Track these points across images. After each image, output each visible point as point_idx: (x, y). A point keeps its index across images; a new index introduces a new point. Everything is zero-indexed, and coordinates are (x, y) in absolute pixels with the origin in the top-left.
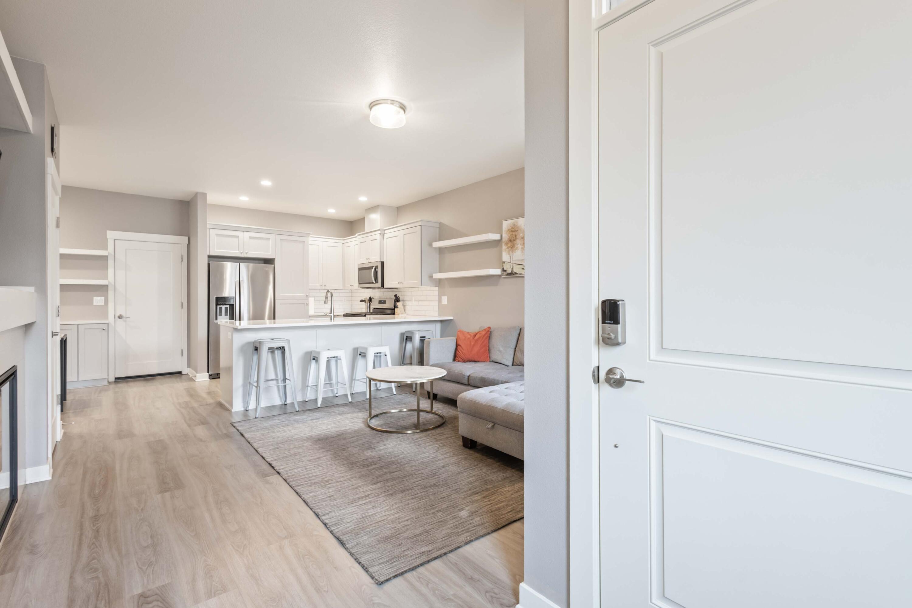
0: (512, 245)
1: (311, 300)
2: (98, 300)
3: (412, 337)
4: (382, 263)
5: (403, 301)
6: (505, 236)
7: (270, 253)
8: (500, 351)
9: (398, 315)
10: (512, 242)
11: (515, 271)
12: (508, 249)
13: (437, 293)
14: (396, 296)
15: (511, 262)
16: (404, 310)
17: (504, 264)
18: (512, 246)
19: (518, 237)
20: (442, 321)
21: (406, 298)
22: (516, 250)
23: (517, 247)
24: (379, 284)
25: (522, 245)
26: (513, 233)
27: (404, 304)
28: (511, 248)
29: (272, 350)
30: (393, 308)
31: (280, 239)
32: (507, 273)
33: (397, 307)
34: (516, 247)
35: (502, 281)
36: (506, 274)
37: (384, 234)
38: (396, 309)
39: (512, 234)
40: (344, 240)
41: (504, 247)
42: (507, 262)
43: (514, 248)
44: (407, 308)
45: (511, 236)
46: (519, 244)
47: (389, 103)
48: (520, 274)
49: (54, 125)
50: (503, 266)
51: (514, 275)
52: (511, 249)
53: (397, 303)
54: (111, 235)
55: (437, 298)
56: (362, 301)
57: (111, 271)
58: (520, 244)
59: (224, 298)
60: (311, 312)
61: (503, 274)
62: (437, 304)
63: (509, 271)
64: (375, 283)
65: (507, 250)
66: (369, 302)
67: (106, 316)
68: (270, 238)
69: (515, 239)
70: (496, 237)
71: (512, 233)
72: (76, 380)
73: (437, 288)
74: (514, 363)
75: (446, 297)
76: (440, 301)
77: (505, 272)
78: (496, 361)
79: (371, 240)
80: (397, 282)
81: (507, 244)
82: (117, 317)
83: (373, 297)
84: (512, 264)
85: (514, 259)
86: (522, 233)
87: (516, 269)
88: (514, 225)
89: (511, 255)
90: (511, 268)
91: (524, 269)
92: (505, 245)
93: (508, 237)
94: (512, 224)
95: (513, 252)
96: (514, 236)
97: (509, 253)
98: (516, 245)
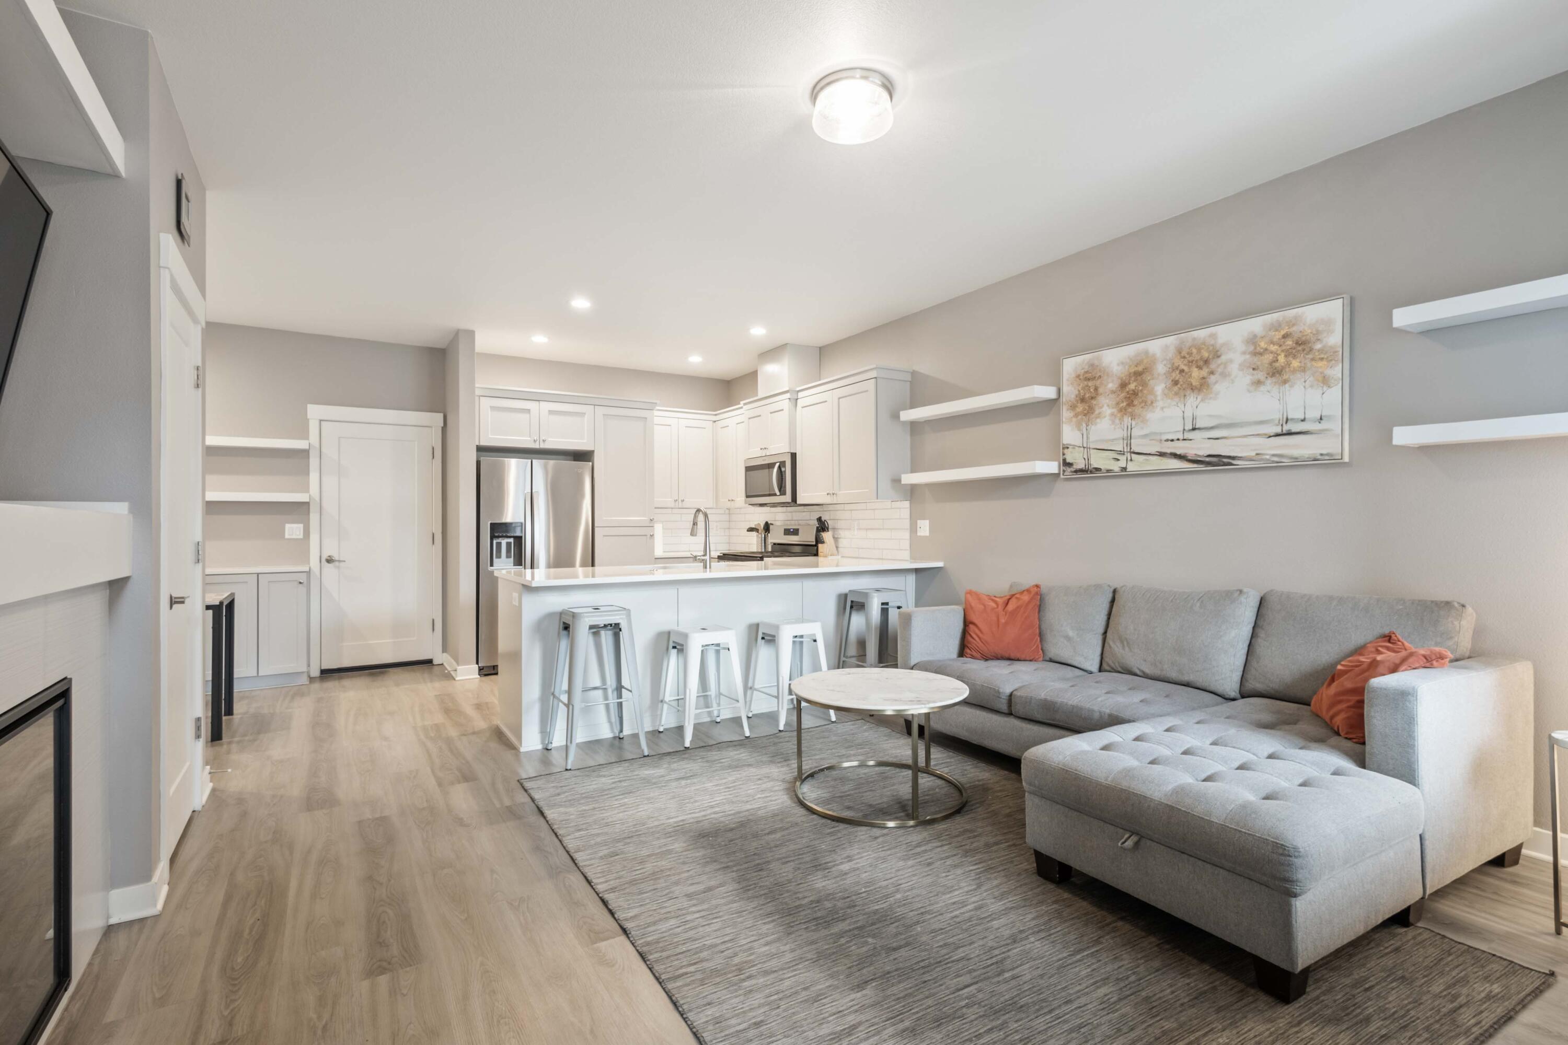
0: (1087, 408)
1: (658, 529)
2: (293, 530)
3: (864, 603)
4: (794, 456)
5: (834, 529)
6: (1070, 391)
7: (585, 441)
8: (1068, 638)
9: (825, 556)
10: (1086, 403)
11: (1095, 463)
12: (1077, 417)
13: (906, 513)
14: (819, 519)
15: (1085, 446)
16: (837, 547)
17: (1066, 451)
18: (1085, 412)
19: (1101, 390)
20: (917, 571)
21: (840, 524)
22: (1097, 418)
23: (1100, 413)
24: (788, 498)
25: (1113, 408)
26: (1090, 383)
27: (836, 536)
28: (1085, 415)
29: (595, 630)
30: (814, 543)
31: (604, 415)
32: (1073, 470)
33: (823, 542)
34: (1097, 412)
35: (1060, 486)
36: (1072, 472)
37: (797, 399)
38: (820, 545)
39: (1087, 386)
40: (716, 415)
41: (1066, 414)
42: (1075, 446)
43: (1093, 416)
44: (843, 543)
45: (1083, 388)
46: (1105, 405)
47: (858, 76)
48: (1108, 471)
49: (182, 174)
50: (1064, 454)
51: (1091, 472)
52: (1084, 417)
53: (822, 534)
54: (315, 412)
55: (907, 523)
56: (751, 530)
57: (314, 477)
58: (1108, 406)
59: (505, 524)
60: (659, 552)
61: (1064, 471)
62: (907, 535)
63: (1081, 465)
64: (780, 495)
65: (1074, 419)
66: (764, 532)
67: (306, 558)
68: (585, 414)
69: (1093, 395)
70: (1049, 392)
71: (1086, 383)
72: (256, 675)
73: (907, 504)
74: (1105, 666)
75: (927, 522)
76: (913, 529)
77: (1070, 467)
78: (1059, 659)
79: (771, 413)
80: (826, 493)
81: (1073, 407)
82: (323, 560)
83: (772, 522)
84: (1085, 449)
85: (1092, 438)
86: (1113, 382)
87: (1099, 461)
88: (1092, 365)
89: (1084, 430)
90: (1084, 459)
91: (1118, 460)
92: (1068, 410)
93: (1077, 392)
94: (1089, 362)
95: (1090, 423)
96: (1092, 390)
97: (1079, 426)
98: (1096, 408)
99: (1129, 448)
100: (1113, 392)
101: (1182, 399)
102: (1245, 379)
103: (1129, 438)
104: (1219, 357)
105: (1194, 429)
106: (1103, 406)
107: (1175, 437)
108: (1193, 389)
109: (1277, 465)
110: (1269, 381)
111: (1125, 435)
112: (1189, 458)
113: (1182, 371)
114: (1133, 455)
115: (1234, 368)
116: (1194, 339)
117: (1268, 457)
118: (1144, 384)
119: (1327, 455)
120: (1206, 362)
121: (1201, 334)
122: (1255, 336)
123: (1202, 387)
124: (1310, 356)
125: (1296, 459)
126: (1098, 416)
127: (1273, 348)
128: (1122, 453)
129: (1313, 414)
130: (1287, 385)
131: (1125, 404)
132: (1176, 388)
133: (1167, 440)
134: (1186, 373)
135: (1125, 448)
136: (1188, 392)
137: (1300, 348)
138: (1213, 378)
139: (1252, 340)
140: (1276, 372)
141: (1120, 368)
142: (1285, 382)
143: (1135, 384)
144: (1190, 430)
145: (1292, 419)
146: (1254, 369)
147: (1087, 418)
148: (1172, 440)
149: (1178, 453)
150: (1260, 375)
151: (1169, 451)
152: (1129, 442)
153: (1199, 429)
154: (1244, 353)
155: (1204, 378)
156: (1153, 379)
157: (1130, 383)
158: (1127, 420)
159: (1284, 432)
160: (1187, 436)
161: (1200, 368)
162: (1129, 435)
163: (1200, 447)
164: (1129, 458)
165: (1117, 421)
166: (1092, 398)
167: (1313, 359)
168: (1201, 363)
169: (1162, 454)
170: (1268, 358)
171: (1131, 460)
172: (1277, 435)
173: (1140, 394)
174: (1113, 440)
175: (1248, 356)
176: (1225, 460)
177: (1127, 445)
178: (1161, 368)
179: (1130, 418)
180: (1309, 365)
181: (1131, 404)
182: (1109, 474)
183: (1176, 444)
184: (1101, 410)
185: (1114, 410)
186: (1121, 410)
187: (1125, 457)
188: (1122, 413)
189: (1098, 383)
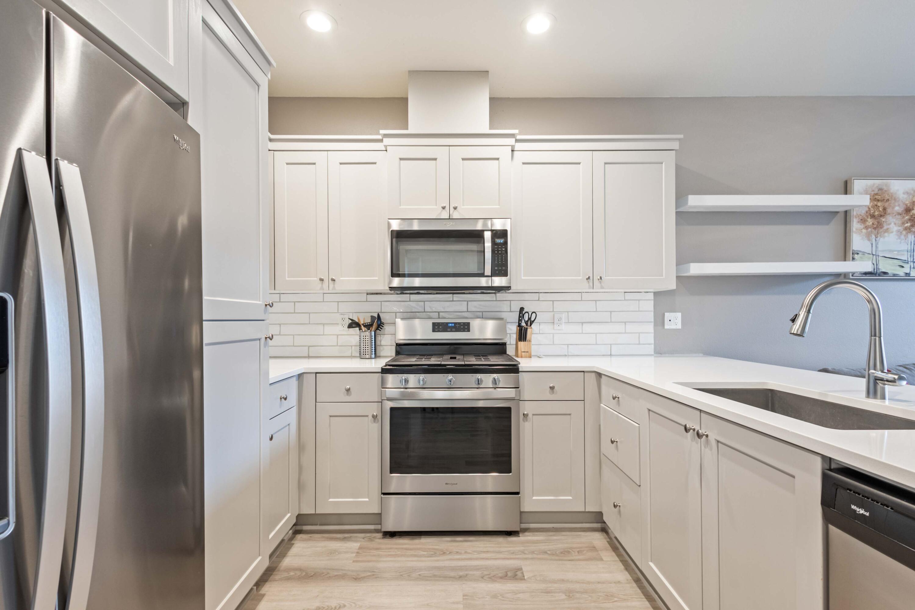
0: (876, 223)
10: (876, 219)
11: (882, 268)
12: (867, 229)
15: (874, 253)
17: (855, 256)
19: (889, 211)
22: (885, 232)
25: (899, 226)
26: (879, 204)
28: (875, 228)
34: (885, 227)
39: (877, 205)
41: (855, 225)
42: (864, 253)
43: (881, 230)
45: (873, 207)
46: (893, 224)
48: (894, 275)
50: (853, 259)
51: (879, 275)
52: (873, 230)
55: (651, 316)
58: (895, 224)
62: (650, 328)
65: (864, 231)
69: (883, 214)
71: (876, 203)
73: (652, 296)
76: (659, 321)
79: (456, 159)
81: (863, 221)
84: (875, 256)
85: (880, 247)
86: (899, 205)
87: (885, 266)
88: (880, 189)
89: (874, 240)
90: (874, 264)
91: (903, 267)
92: (858, 222)
93: (868, 209)
94: (877, 187)
95: (879, 236)
96: (881, 209)
97: (868, 237)
98: (885, 225)
99: (912, 258)
100: (900, 214)
103: (912, 251)
106: (891, 224)
111: (909, 249)
126: (887, 231)
128: (906, 262)
131: (909, 224)
135: (909, 258)
141: (905, 196)
147: (877, 231)
152: (912, 254)
157: (913, 209)
162: (912, 249)
164: (912, 266)
165: (903, 237)
166: (881, 216)
171: (913, 268)
174: (898, 251)
177: (911, 256)
179: (913, 236)
181: (913, 225)
182: (895, 278)
184: (888, 227)
185: (900, 228)
186: (906, 229)
187: (908, 266)
188: (906, 231)
189: (886, 205)
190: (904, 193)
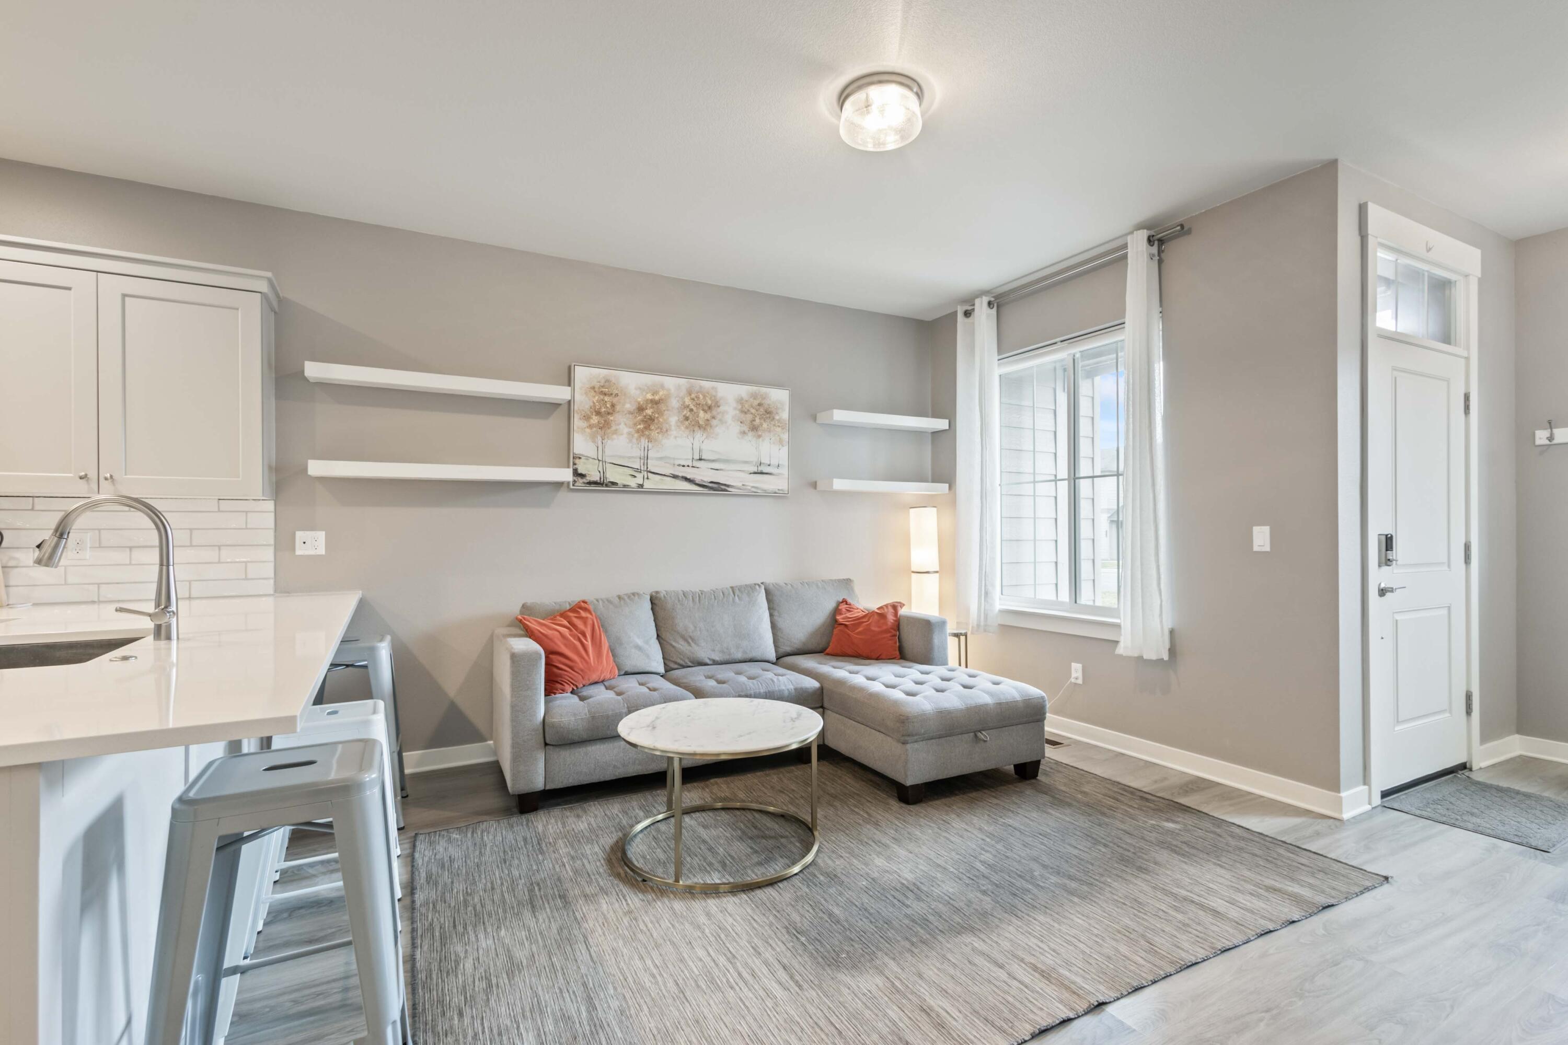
0: (603, 422)
6: (583, 401)
10: (602, 417)
11: (611, 477)
12: (591, 429)
15: (600, 458)
17: (577, 461)
18: (601, 425)
19: (618, 408)
22: (613, 433)
23: (616, 430)
25: (630, 427)
26: (606, 399)
28: (601, 428)
32: (587, 481)
34: (614, 428)
35: (563, 494)
36: (584, 483)
39: (603, 400)
41: (577, 422)
42: (587, 458)
43: (609, 431)
45: (599, 401)
46: (622, 423)
48: (625, 486)
51: (607, 486)
52: (599, 430)
55: (270, 537)
58: (626, 424)
61: (575, 481)
62: (269, 554)
63: (596, 477)
65: (588, 430)
69: (611, 411)
71: (602, 397)
73: (270, 505)
74: (670, 665)
75: (321, 535)
76: (285, 544)
77: (582, 478)
78: (637, 671)
81: (587, 418)
84: (601, 463)
85: (608, 452)
86: (630, 403)
87: (613, 475)
88: (607, 381)
89: (599, 443)
90: (600, 472)
91: (635, 477)
92: (580, 419)
93: (592, 404)
94: (604, 377)
95: (606, 437)
96: (608, 405)
97: (593, 438)
98: (613, 424)
99: (646, 467)
100: (631, 413)
101: (692, 433)
102: (735, 428)
103: (646, 458)
104: (719, 406)
105: (700, 459)
106: (620, 424)
107: (686, 464)
108: (700, 427)
109: (755, 494)
110: (750, 434)
111: (642, 455)
112: (697, 482)
113: (691, 410)
114: (649, 474)
115: (729, 418)
116: (701, 387)
117: (749, 488)
118: (661, 413)
119: (782, 490)
120: (710, 408)
121: (707, 384)
122: (742, 399)
123: (705, 427)
124: (773, 423)
125: (765, 491)
126: (615, 432)
127: (753, 411)
128: (639, 471)
129: (774, 462)
130: (761, 439)
131: (642, 426)
132: (687, 423)
133: (679, 465)
134: (695, 413)
135: (642, 467)
136: (696, 428)
137: (768, 416)
138: (714, 422)
139: (740, 401)
140: (754, 428)
141: (638, 392)
142: (759, 436)
143: (651, 410)
144: (697, 460)
145: (764, 463)
146: (741, 422)
147: (603, 431)
148: (684, 466)
149: (688, 477)
150: (745, 428)
151: (680, 475)
152: (646, 461)
153: (704, 460)
154: (735, 409)
155: (708, 420)
156: (668, 410)
157: (647, 409)
158: (644, 442)
159: (759, 471)
160: (696, 464)
161: (705, 411)
162: (646, 455)
163: (705, 474)
164: (646, 477)
165: (635, 441)
166: (609, 414)
167: (774, 425)
168: (706, 408)
169: (675, 477)
170: (749, 417)
171: (648, 478)
172: (755, 473)
173: (656, 421)
174: (630, 458)
175: (738, 412)
176: (723, 487)
177: (644, 464)
178: (674, 403)
179: (647, 441)
180: (772, 429)
181: (647, 428)
182: (626, 489)
183: (686, 469)
184: (618, 427)
185: (631, 430)
186: (638, 431)
187: (641, 475)
188: (639, 434)
189: (615, 400)
190: (636, 389)
